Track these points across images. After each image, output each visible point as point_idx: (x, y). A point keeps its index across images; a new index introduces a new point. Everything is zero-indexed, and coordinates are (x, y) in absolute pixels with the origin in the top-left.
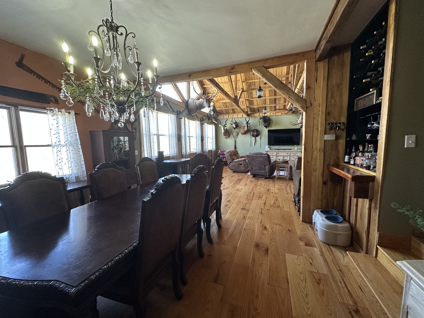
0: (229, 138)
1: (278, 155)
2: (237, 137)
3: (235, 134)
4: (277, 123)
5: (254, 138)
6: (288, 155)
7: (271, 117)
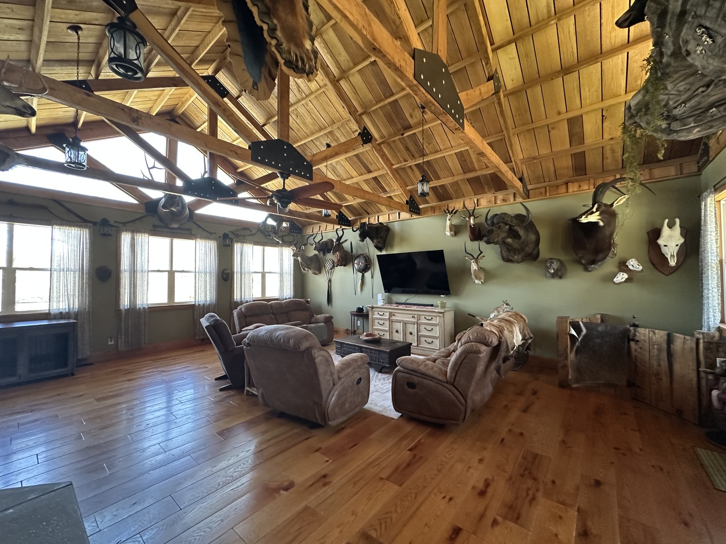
1: (393, 318)
2: (332, 273)
3: (328, 265)
4: (403, 239)
5: (359, 275)
6: (413, 320)
7: (390, 225)
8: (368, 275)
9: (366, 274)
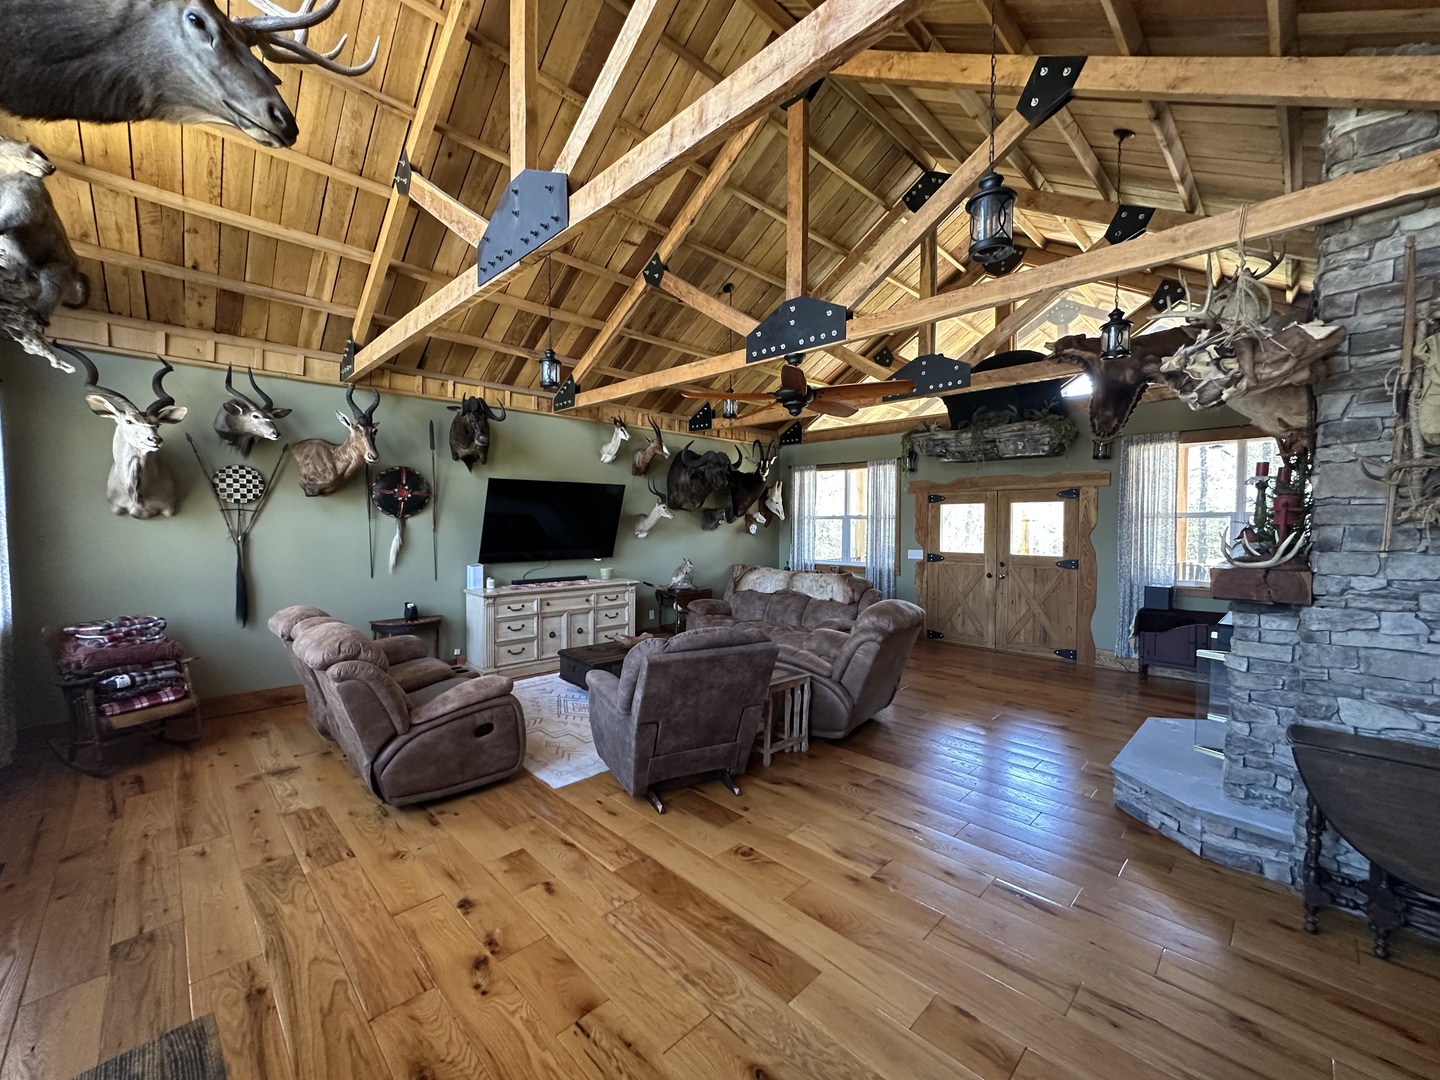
0: (175, 513)
1: (547, 609)
2: (257, 513)
3: (237, 486)
5: (389, 522)
8: (420, 523)
9: (412, 521)
